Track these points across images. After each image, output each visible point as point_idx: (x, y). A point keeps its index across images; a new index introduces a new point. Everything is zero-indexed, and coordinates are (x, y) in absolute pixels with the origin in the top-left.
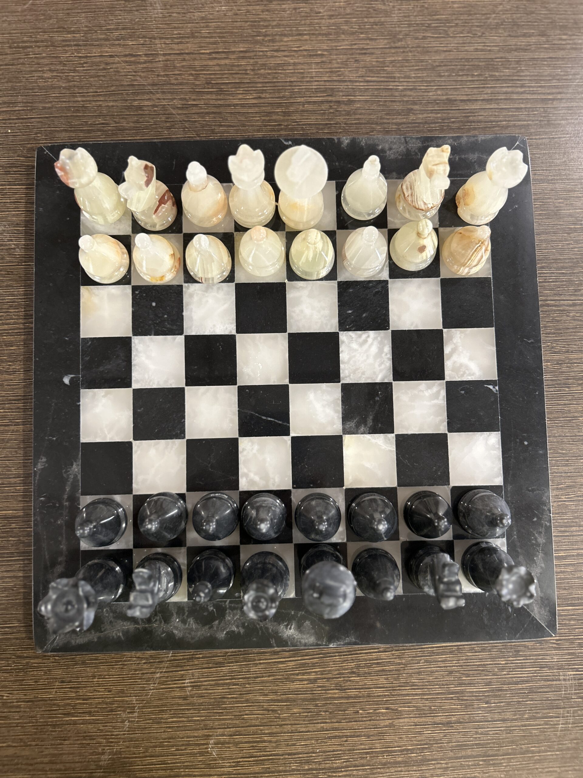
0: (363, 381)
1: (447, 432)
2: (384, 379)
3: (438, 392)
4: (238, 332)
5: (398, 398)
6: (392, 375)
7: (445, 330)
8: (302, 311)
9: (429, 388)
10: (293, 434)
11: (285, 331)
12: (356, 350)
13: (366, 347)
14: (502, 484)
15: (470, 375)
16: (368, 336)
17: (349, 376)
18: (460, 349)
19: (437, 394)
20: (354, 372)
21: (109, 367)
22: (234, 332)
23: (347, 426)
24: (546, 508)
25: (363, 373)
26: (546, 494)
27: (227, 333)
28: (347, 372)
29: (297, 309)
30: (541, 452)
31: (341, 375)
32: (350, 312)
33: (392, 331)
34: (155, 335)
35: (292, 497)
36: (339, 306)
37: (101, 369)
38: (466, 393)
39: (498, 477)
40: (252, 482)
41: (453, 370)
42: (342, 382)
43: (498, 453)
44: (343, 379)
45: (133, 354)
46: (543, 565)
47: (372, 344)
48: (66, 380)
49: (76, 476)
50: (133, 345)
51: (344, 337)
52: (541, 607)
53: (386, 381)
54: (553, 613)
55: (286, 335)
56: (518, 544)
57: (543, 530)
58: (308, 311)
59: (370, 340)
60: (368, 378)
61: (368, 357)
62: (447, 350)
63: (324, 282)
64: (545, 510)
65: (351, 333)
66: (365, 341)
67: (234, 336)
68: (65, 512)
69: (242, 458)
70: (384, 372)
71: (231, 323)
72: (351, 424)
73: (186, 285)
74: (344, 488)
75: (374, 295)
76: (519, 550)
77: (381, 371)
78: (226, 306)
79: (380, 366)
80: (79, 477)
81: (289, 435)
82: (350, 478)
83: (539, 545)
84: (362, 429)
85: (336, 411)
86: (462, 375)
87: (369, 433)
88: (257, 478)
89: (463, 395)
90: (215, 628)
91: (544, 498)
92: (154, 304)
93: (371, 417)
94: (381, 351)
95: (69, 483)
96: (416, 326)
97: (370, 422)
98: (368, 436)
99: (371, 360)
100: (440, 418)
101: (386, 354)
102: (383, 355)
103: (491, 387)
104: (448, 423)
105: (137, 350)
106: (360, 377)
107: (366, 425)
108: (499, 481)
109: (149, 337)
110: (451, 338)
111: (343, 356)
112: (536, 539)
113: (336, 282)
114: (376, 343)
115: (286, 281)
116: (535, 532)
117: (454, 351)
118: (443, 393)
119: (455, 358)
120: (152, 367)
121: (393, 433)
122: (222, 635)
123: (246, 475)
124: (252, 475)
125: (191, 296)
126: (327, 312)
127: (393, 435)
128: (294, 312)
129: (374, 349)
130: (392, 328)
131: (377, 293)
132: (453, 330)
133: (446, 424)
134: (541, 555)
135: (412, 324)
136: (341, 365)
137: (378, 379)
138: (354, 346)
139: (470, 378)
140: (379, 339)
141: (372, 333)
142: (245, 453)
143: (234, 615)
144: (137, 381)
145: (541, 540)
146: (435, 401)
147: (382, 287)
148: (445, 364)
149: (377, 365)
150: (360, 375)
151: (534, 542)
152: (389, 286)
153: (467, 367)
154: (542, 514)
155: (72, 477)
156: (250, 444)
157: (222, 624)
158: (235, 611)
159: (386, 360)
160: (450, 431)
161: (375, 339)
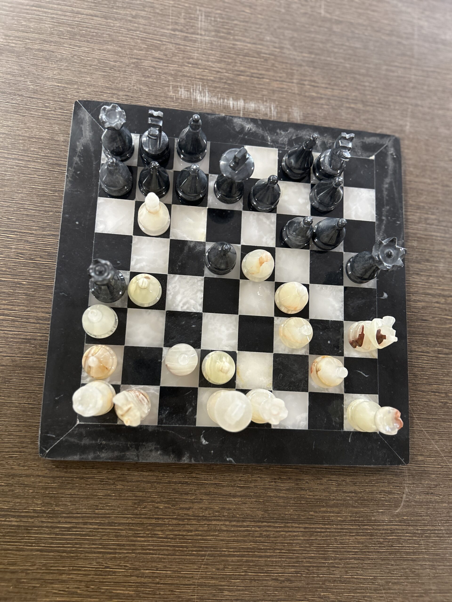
0: (189, 277)
1: (133, 236)
2: (174, 276)
3: (136, 264)
4: (273, 318)
5: (165, 263)
6: (168, 278)
7: (126, 307)
8: (228, 329)
11: (240, 316)
12: (191, 299)
13: (184, 300)
14: (99, 198)
16: (182, 307)
17: (198, 281)
19: (137, 262)
20: (194, 284)
21: (359, 302)
22: (275, 318)
23: (202, 247)
24: (70, 179)
25: (188, 282)
26: (68, 187)
27: (280, 318)
28: (199, 284)
29: (230, 331)
30: (67, 216)
31: (203, 282)
32: (193, 326)
33: (164, 309)
34: (328, 321)
35: (242, 206)
36: (201, 331)
37: (364, 301)
38: (116, 261)
39: (100, 203)
40: (268, 218)
42: (203, 278)
43: (98, 219)
44: (202, 280)
45: (343, 309)
46: (78, 143)
47: (180, 302)
48: (385, 295)
49: (379, 234)
50: (343, 315)
51: (199, 309)
52: (84, 118)
53: (172, 275)
54: (76, 113)
55: (239, 314)
56: (93, 159)
57: (74, 165)
58: (223, 328)
59: (181, 305)
60: (185, 278)
61: (183, 293)
63: (210, 349)
64: (71, 178)
65: (194, 311)
66: (184, 304)
67: (275, 316)
68: (384, 213)
69: (274, 234)
70: (173, 282)
71: (277, 324)
72: (199, 248)
73: (307, 354)
74: (207, 208)
75: (175, 337)
76: (93, 154)
77: (175, 283)
79: (175, 287)
80: (376, 233)
82: (203, 213)
83: (79, 156)
84: (192, 244)
87: (187, 241)
88: (265, 220)
89: (119, 260)
90: (295, 134)
91: (70, 185)
92: (329, 342)
93: (185, 251)
94: (174, 297)
95: (383, 230)
96: (146, 312)
97: (186, 249)
98: (188, 239)
99: (182, 290)
100: (137, 246)
101: (170, 293)
102: (172, 293)
104: (131, 242)
105: (341, 312)
106: (190, 280)
107: (189, 247)
108: (101, 200)
109: (333, 320)
110: (122, 301)
111: (201, 295)
112: (80, 160)
113: (202, 349)
114: (177, 302)
115: (237, 352)
116: (80, 164)
118: (132, 263)
120: (331, 299)
121: (171, 240)
122: (290, 130)
123: (271, 223)
124: (268, 222)
126: (210, 327)
127: (171, 238)
128: (233, 330)
129: (179, 298)
130: (165, 312)
131: (173, 338)
133: (133, 242)
134: (78, 150)
138: (192, 302)
140: (174, 305)
141: (179, 309)
142: (272, 237)
143: (283, 140)
144: (340, 290)
145: (76, 159)
146: (139, 258)
147: (168, 342)
149: (178, 287)
150: (190, 281)
151: (82, 158)
152: (163, 343)
154: (73, 175)
155: (381, 234)
156: (268, 243)
157: (290, 136)
158: (282, 142)
159: (171, 290)
160: (131, 237)
161: (178, 305)
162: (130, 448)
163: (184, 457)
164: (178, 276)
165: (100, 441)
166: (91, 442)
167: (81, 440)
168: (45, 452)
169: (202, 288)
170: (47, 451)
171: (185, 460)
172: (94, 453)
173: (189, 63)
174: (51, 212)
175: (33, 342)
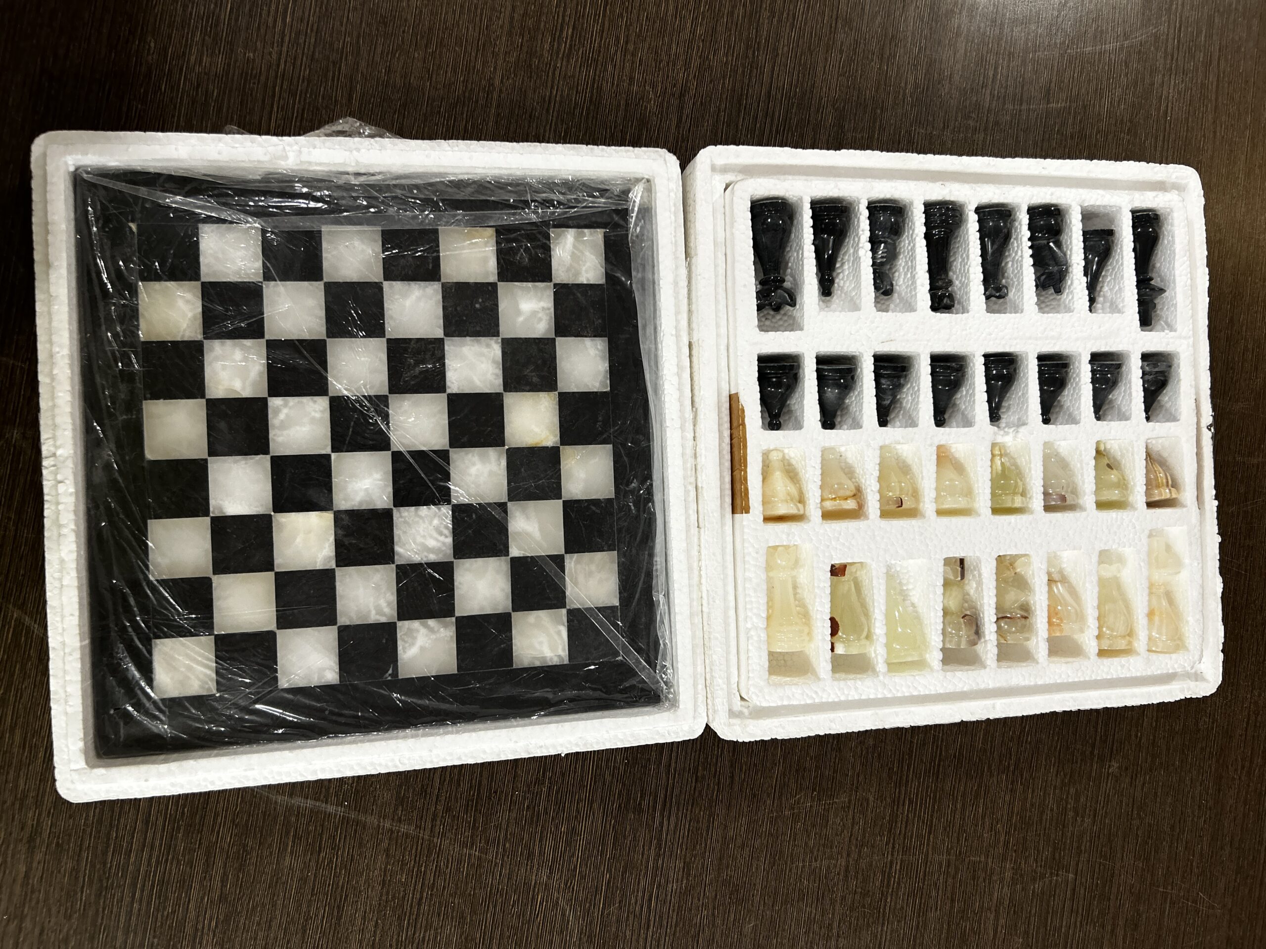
0: (396, 531)
1: (338, 625)
2: (398, 554)
3: (384, 614)
4: (449, 395)
5: (378, 570)
6: (402, 563)
7: (454, 619)
8: (474, 464)
9: (389, 604)
10: (334, 456)
11: (452, 446)
12: (431, 523)
13: (435, 535)
14: (280, 687)
15: (404, 648)
16: (446, 537)
17: (401, 517)
18: (433, 637)
19: (380, 612)
20: (405, 522)
22: (449, 391)
23: (343, 515)
25: (405, 532)
27: (448, 383)
28: (405, 514)
29: (476, 459)
31: (402, 508)
32: (473, 516)
33: (452, 563)
34: (444, 307)
35: (260, 456)
36: (480, 504)
38: (383, 645)
39: (289, 683)
40: (277, 411)
41: (409, 629)
42: (395, 510)
43: (315, 681)
44: (399, 511)
45: (422, 283)
47: (438, 541)
50: (431, 283)
51: (446, 510)
53: (396, 557)
55: (447, 448)
58: (473, 470)
59: (442, 538)
60: (400, 538)
61: (424, 537)
62: (431, 622)
65: (450, 517)
66: (441, 534)
67: (445, 392)
69: (305, 400)
70: (406, 555)
71: (458, 388)
72: (346, 520)
73: (500, 341)
74: (272, 513)
75: (492, 542)
77: (408, 551)
78: (478, 383)
79: (414, 550)
81: (333, 452)
82: (283, 520)
84: (340, 532)
85: (361, 503)
86: (403, 640)
87: (336, 540)
88: (282, 416)
89: (382, 641)
92: (478, 306)
93: (353, 542)
94: (430, 550)
96: (458, 588)
97: (349, 541)
98: (332, 538)
99: (419, 540)
100: (355, 617)
101: (426, 557)
102: (426, 554)
103: (390, 672)
104: (348, 626)
105: (425, 287)
106: (400, 529)
107: (345, 536)
108: (284, 683)
109: (442, 300)
110: (446, 626)
111: (424, 510)
113: (507, 500)
114: (439, 545)
115: (507, 447)
117: (431, 630)
118: (383, 620)
119: (423, 631)
120: (408, 303)
121: (337, 566)
123: (286, 405)
124: (285, 411)
125: (488, 346)
126: (474, 491)
127: (334, 566)
128: (473, 456)
129: (432, 543)
130: (455, 561)
131: (495, 545)
132: (454, 628)
133: (348, 623)
135: (460, 583)
136: (413, 508)
137: (398, 549)
138: (436, 522)
139: (400, 648)
140: (444, 548)
141: (449, 540)
142: (311, 404)
144: (391, 287)
146: (373, 612)
147: (501, 550)
148: (416, 621)
149: (414, 546)
150: (403, 529)
152: (503, 558)
153: (413, 644)
156: (321, 409)
159: (420, 556)
160: (339, 628)
161: (444, 544)
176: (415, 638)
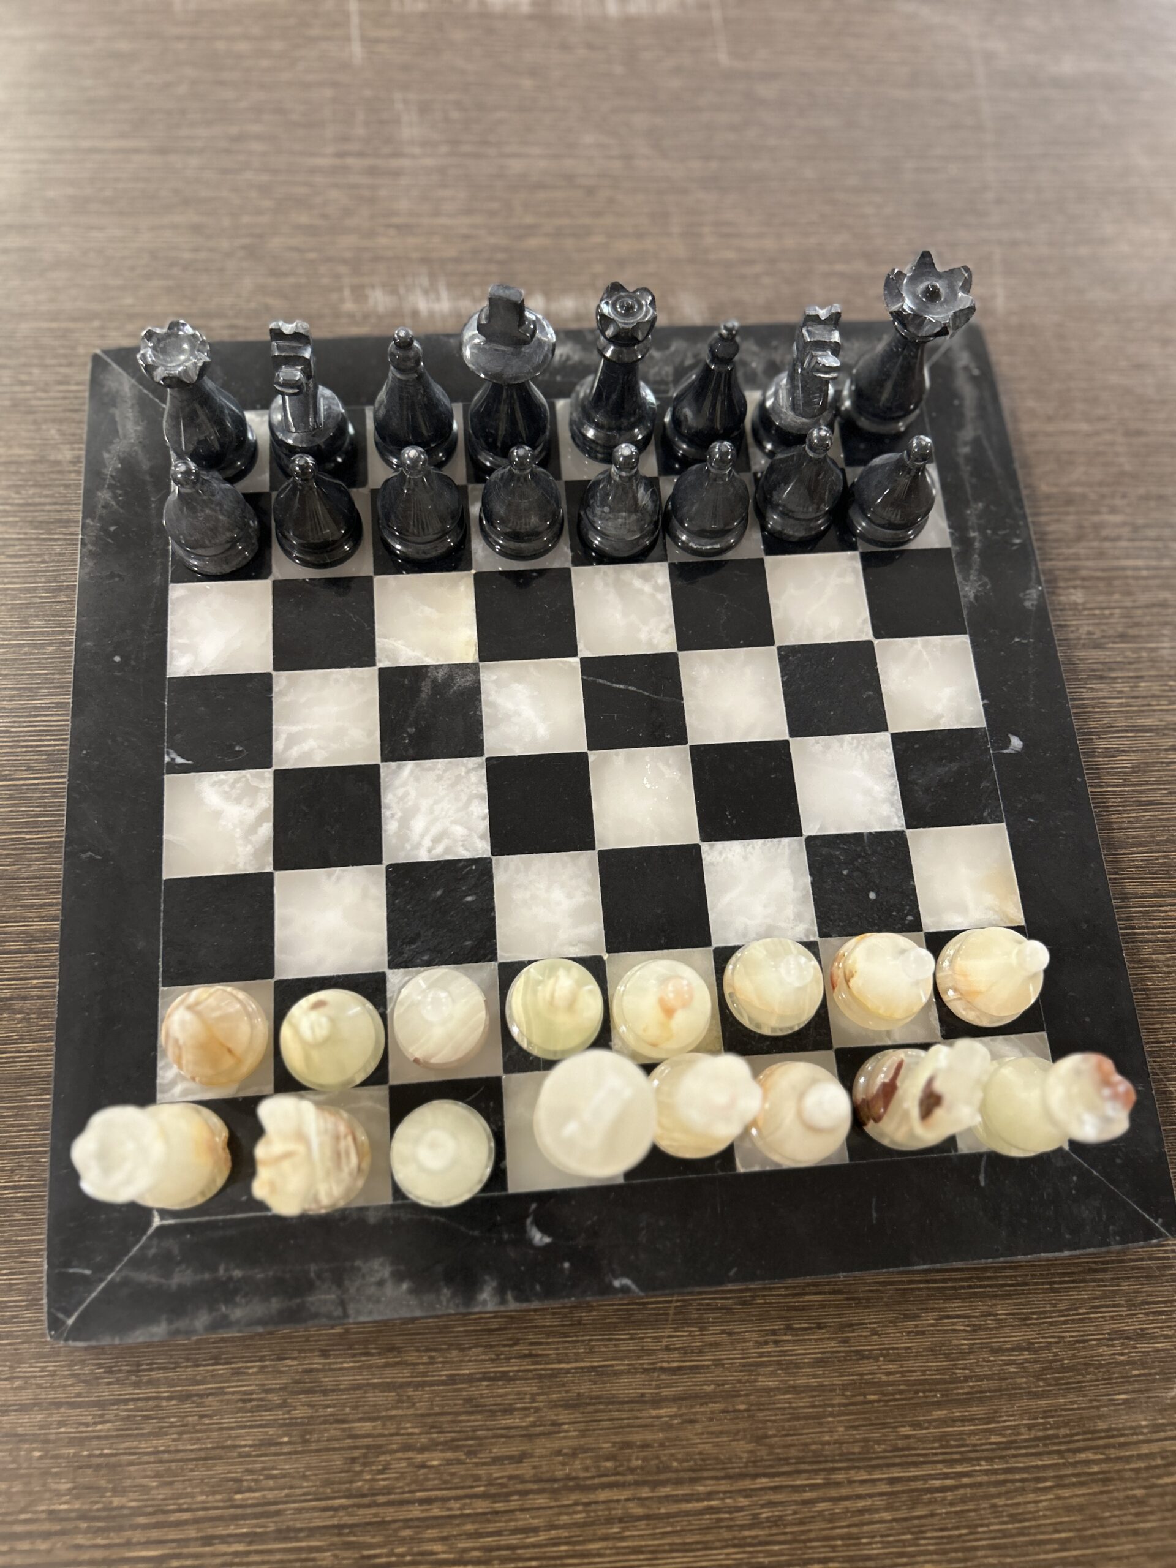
0: (441, 763)
1: (274, 673)
2: (399, 767)
3: (288, 746)
4: (697, 847)
5: (370, 734)
6: (382, 775)
7: (269, 869)
8: (569, 896)
9: (308, 754)
10: (575, 661)
11: (603, 855)
12: (454, 822)
13: (435, 830)
14: (171, 586)
15: (221, 783)
16: (430, 850)
17: (468, 772)
18: (238, 833)
19: (292, 740)
20: (459, 778)
21: (941, 770)
22: (705, 847)
23: (470, 678)
24: (90, 547)
25: (439, 778)
26: (87, 570)
27: (719, 845)
28: (473, 777)
29: (579, 899)
30: (89, 644)
31: (484, 771)
32: (469, 899)
33: (380, 862)
34: (861, 835)
35: (570, 554)
36: (493, 909)
37: (955, 766)
38: (232, 747)
39: (178, 599)
40: (645, 577)
41: (257, 790)
42: (481, 760)
43: (174, 641)
44: (480, 766)
45: (898, 797)
46: (106, 455)
47: (423, 836)
48: (1016, 743)
49: (966, 578)
50: (901, 813)
51: (482, 848)
52: (117, 392)
53: (393, 765)
54: (95, 382)
55: (599, 846)
56: (149, 488)
57: (100, 511)
58: (558, 894)
59: (427, 842)
60: (430, 769)
61: (431, 810)
62: (267, 829)
63: (526, 958)
64: (93, 545)
65: (467, 855)
66: (436, 840)
67: (703, 839)
68: (973, 520)
69: (669, 618)
70: (397, 782)
71: (711, 864)
72: (461, 682)
73: (813, 937)
74: (473, 571)
75: (418, 935)
76: (148, 478)
77: (404, 784)
78: (727, 898)
79: (407, 794)
80: (959, 578)
81: (582, 659)
82: (462, 588)
83: (111, 487)
84: (441, 673)
85: (493, 705)
86: (236, 781)
87: (426, 667)
88: (637, 583)
89: (238, 744)
90: (689, 354)
91: (91, 564)
92: (872, 895)
93: (424, 695)
94: (405, 823)
95: (976, 567)
96: (329, 875)
97: (426, 687)
98: (429, 661)
99: (425, 804)
100: (286, 699)
101: (393, 816)
102: (399, 814)
103: (179, 760)
104: (270, 690)
105: (892, 805)
106: (445, 771)
107: (434, 681)
108: (177, 592)
109: (872, 831)
110: (256, 854)
111: (481, 810)
112: (115, 497)
113: (500, 960)
114: (415, 838)
115: (606, 957)
116: (116, 507)
117: (253, 829)
118: (278, 746)
119: (251, 814)
120: (858, 773)
121: (380, 669)
122: (676, 345)
123: (657, 588)
124: (647, 588)
125: (799, 917)
126: (518, 895)
127: (381, 664)
128: (586, 894)
129: (418, 825)
130: (382, 868)
131: (413, 941)
132: (251, 870)
133: (275, 689)
134: (109, 470)
135: (339, 878)
136: (485, 791)
137: (409, 767)
138: (459, 831)
139: (222, 775)
140: (408, 846)
141: (423, 856)
142: (663, 626)
143: (659, 373)
144: (882, 746)
145: (104, 495)
146: (294, 729)
147: (401, 954)
148: (272, 802)
149: (413, 794)
150: (447, 774)
151: (119, 492)
152: (386, 958)
153: (227, 796)
154: (98, 537)
155: (972, 577)
156: (655, 641)
157: (677, 360)
158: (658, 378)
159: (394, 805)
160: (268, 676)
161: (418, 846)
162: (318, 1283)
163: (481, 1290)
164: (410, 765)
165: (227, 1270)
166: (199, 1277)
167: (168, 1275)
168: (64, 1323)
169: (484, 790)
170: (70, 1322)
171: (485, 1302)
172: (211, 1309)
173: (388, 226)
174: (51, 644)
175: (18, 1005)
176: (238, 800)
